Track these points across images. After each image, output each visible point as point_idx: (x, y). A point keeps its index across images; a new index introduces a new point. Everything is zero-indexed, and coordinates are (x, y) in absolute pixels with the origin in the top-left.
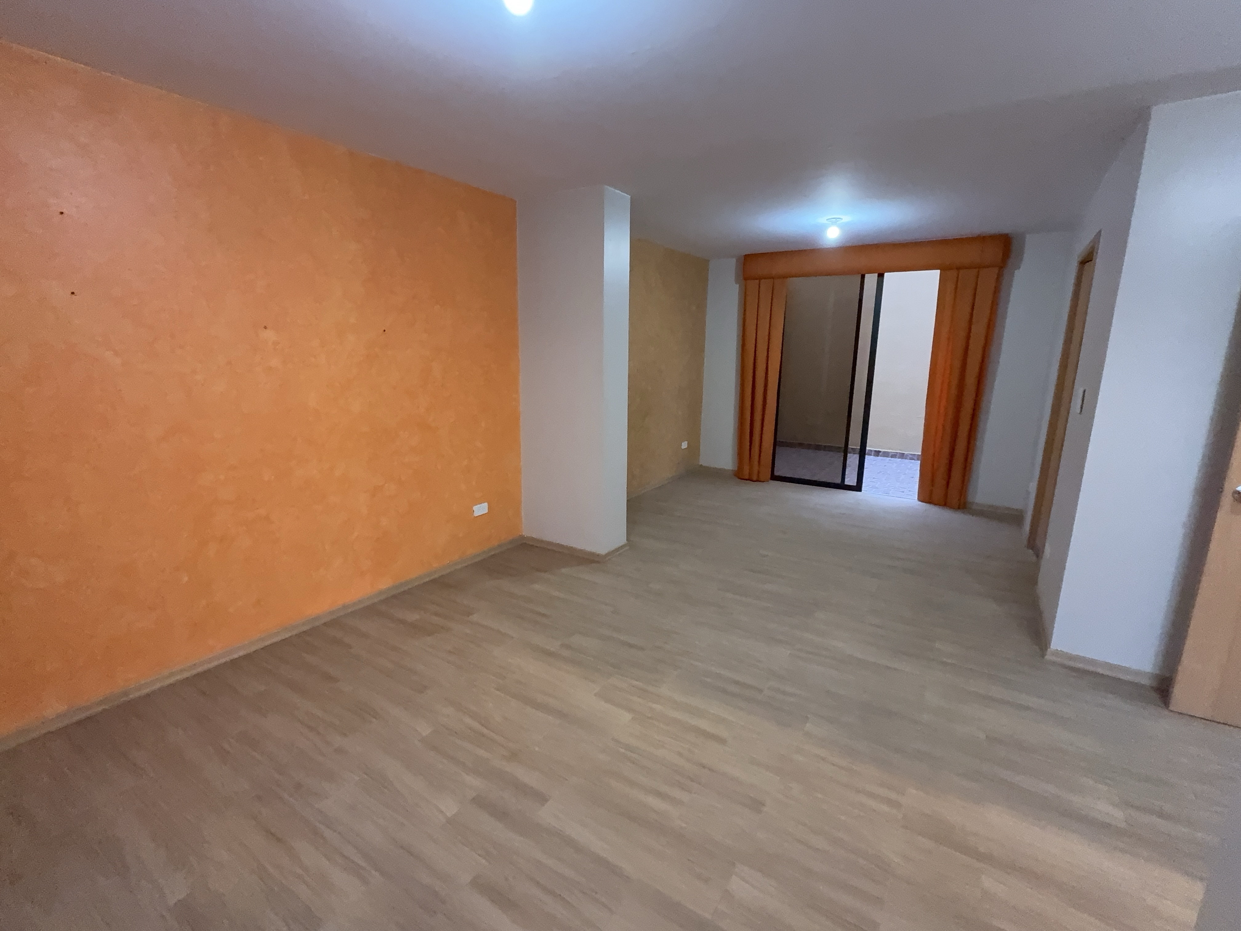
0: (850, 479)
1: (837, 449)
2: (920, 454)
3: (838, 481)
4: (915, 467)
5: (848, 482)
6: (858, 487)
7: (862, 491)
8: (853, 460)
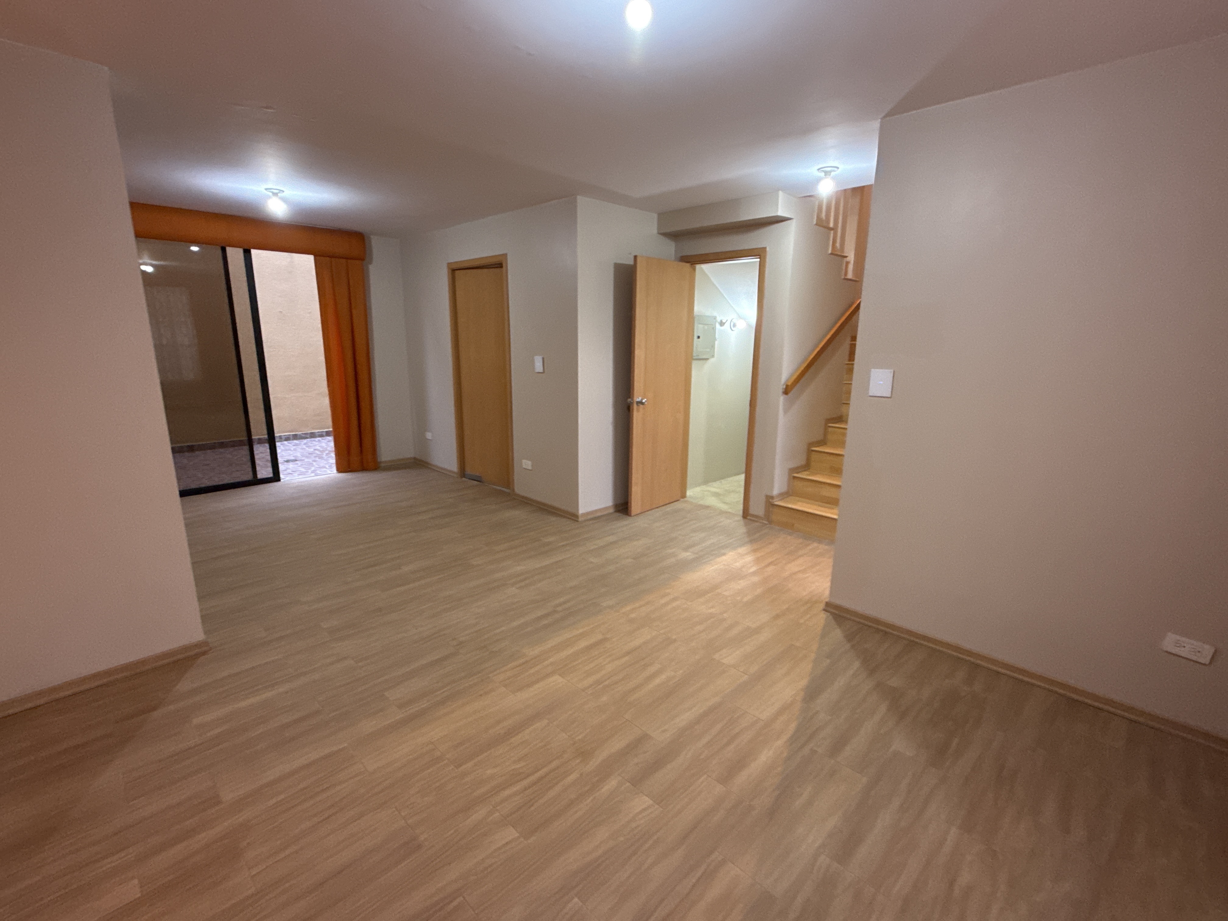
0: (264, 471)
1: (241, 443)
2: (331, 429)
3: (249, 477)
4: (328, 444)
5: (261, 474)
6: (276, 477)
7: (282, 480)
8: (262, 452)
